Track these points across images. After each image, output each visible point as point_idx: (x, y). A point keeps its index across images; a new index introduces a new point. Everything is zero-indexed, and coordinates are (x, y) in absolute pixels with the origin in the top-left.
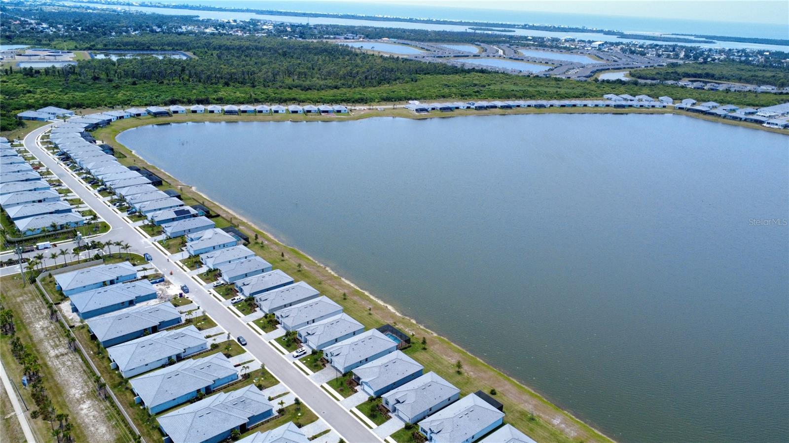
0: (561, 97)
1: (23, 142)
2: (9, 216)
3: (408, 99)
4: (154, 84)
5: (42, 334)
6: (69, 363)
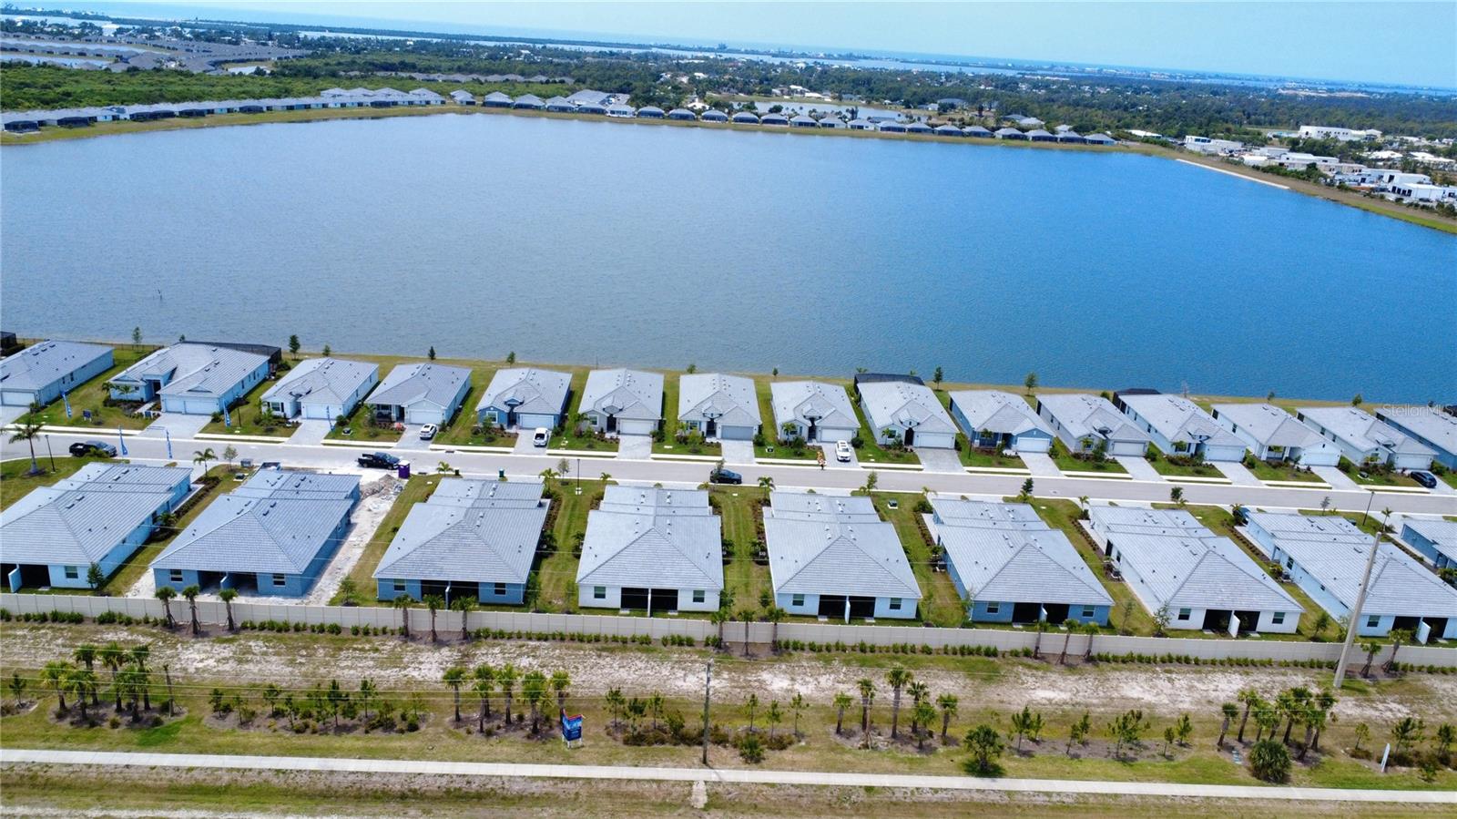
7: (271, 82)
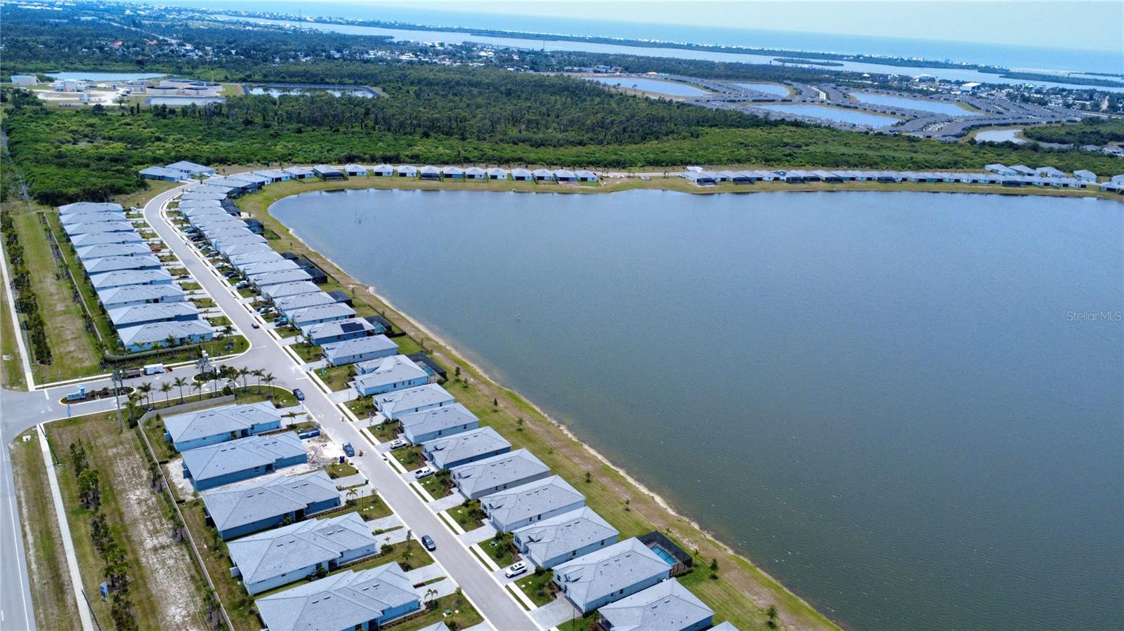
0: (918, 166)
1: (143, 211)
2: (111, 321)
3: (685, 163)
4: (326, 132)
5: (137, 511)
6: (171, 562)
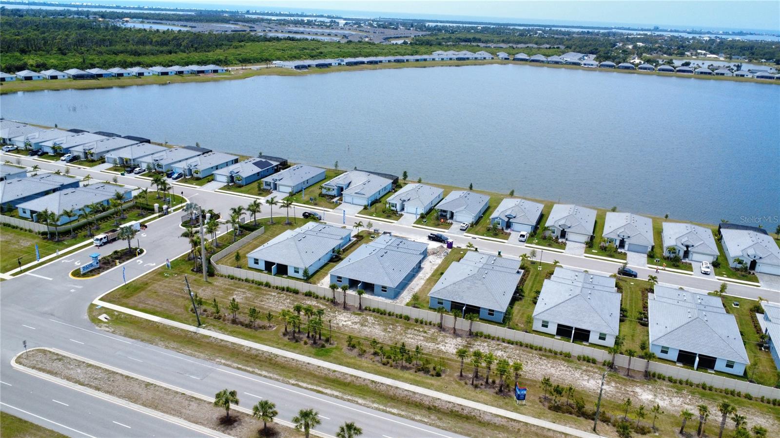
5: (376, 331)
7: (410, 48)
